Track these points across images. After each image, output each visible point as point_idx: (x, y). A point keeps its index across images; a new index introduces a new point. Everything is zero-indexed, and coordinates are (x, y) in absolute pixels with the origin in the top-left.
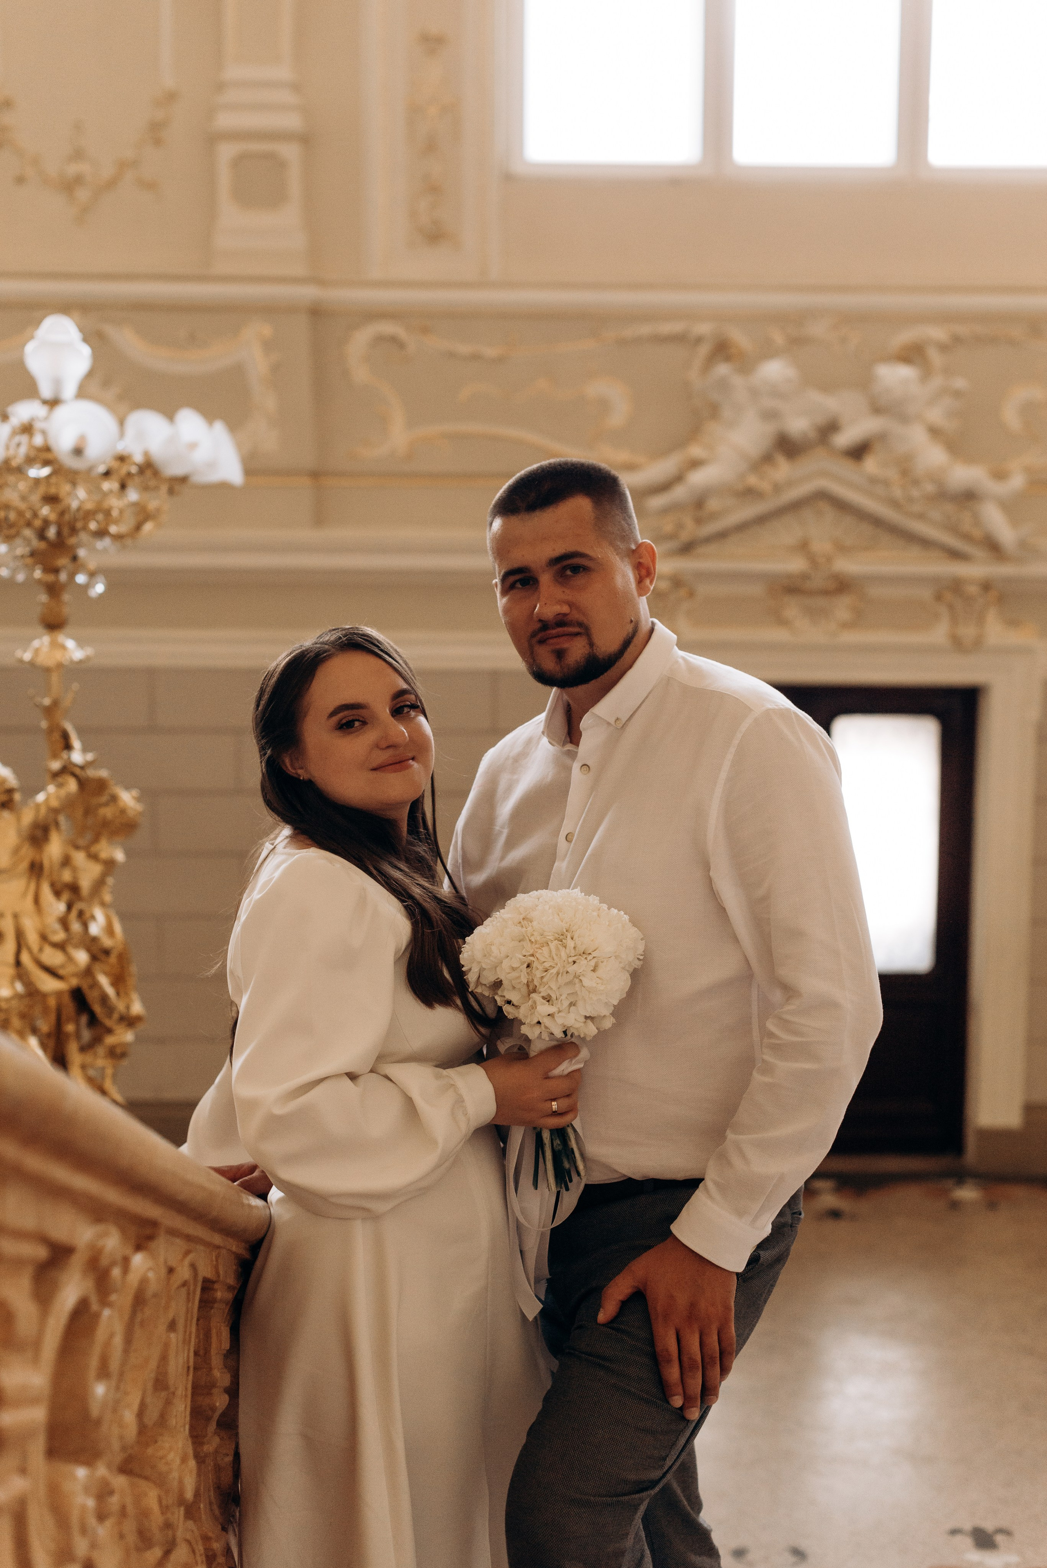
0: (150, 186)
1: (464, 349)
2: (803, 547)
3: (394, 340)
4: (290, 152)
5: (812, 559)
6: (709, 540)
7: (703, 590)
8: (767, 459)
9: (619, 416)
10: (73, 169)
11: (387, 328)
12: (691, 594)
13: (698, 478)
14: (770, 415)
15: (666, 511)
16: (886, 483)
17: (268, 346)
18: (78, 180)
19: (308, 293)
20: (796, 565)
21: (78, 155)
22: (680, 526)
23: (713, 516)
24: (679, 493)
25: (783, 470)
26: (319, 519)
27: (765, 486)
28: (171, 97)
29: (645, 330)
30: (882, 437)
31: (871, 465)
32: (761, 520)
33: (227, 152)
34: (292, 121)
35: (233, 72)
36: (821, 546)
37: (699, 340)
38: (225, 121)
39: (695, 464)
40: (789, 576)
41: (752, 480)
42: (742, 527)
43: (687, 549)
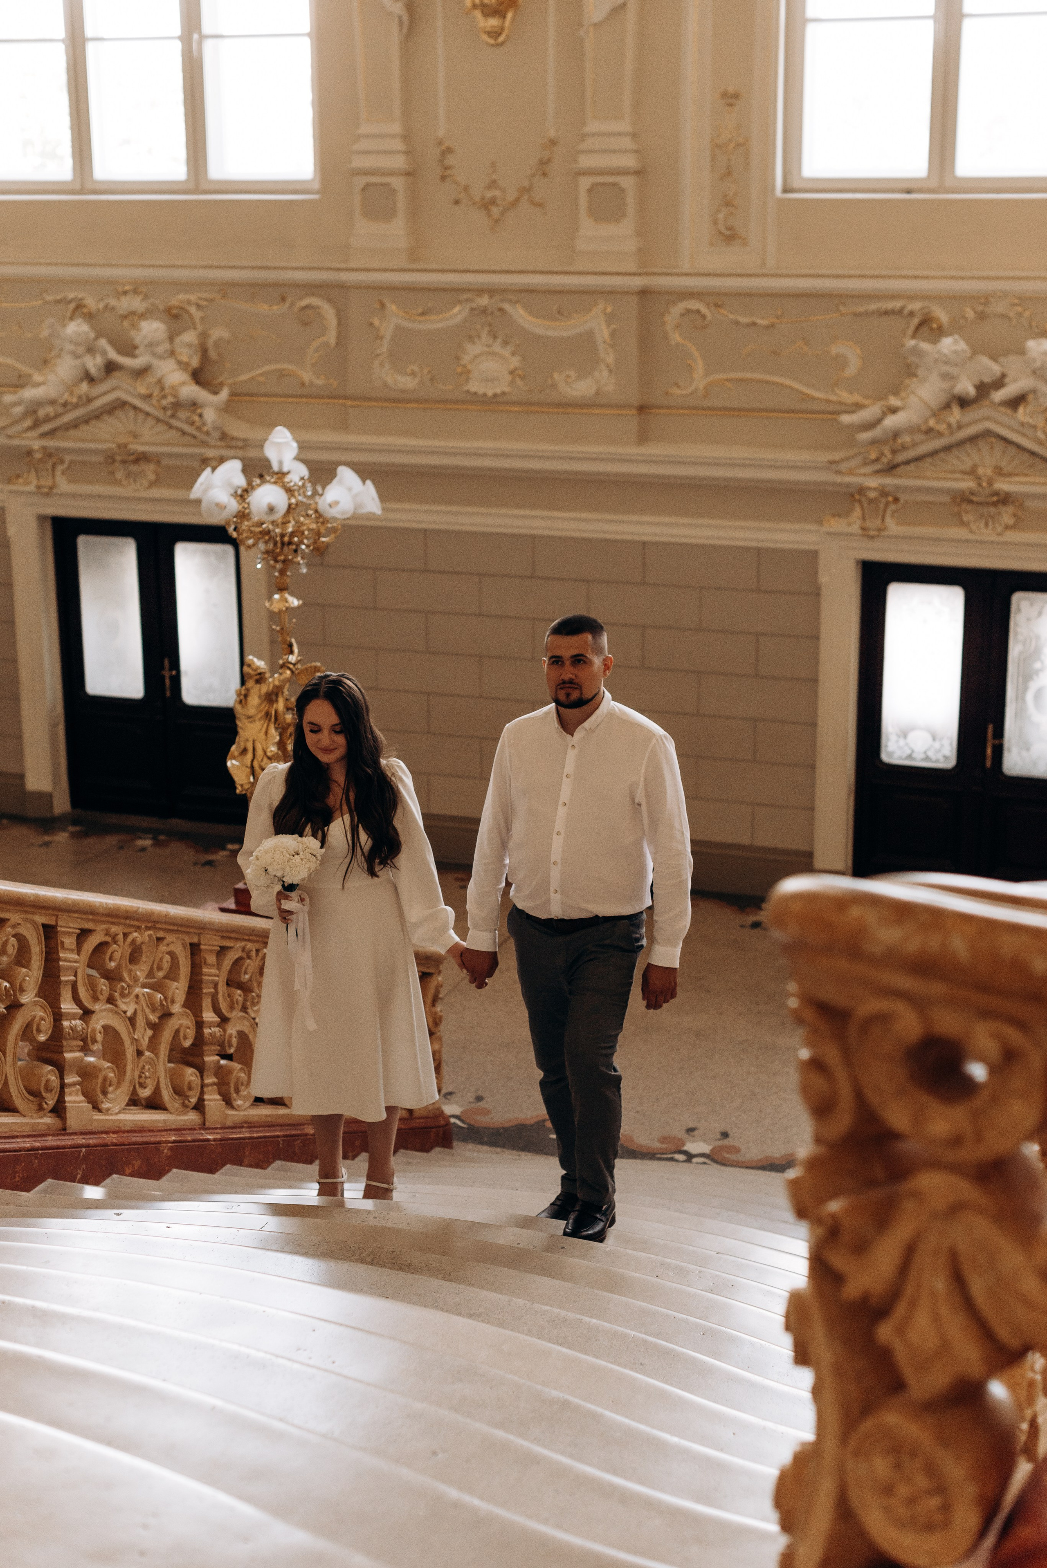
0: (540, 205)
1: (743, 320)
2: (972, 472)
3: (698, 312)
4: (628, 183)
5: (978, 479)
6: (907, 462)
7: (903, 497)
8: (947, 406)
9: (851, 370)
10: (489, 195)
11: (693, 305)
12: (896, 500)
13: (891, 422)
14: (946, 377)
15: (873, 442)
16: (1034, 427)
17: (609, 318)
18: (493, 202)
19: (637, 282)
20: (967, 484)
21: (493, 184)
22: (882, 454)
23: (904, 448)
24: (877, 432)
25: (956, 415)
26: (643, 438)
27: (942, 427)
28: (553, 143)
29: (873, 307)
30: (1034, 391)
31: (1021, 413)
32: (948, 449)
33: (585, 183)
34: (629, 161)
35: (592, 126)
36: (985, 471)
37: (911, 314)
38: (586, 162)
39: (894, 410)
40: (963, 492)
41: (932, 423)
42: (933, 453)
43: (891, 469)
